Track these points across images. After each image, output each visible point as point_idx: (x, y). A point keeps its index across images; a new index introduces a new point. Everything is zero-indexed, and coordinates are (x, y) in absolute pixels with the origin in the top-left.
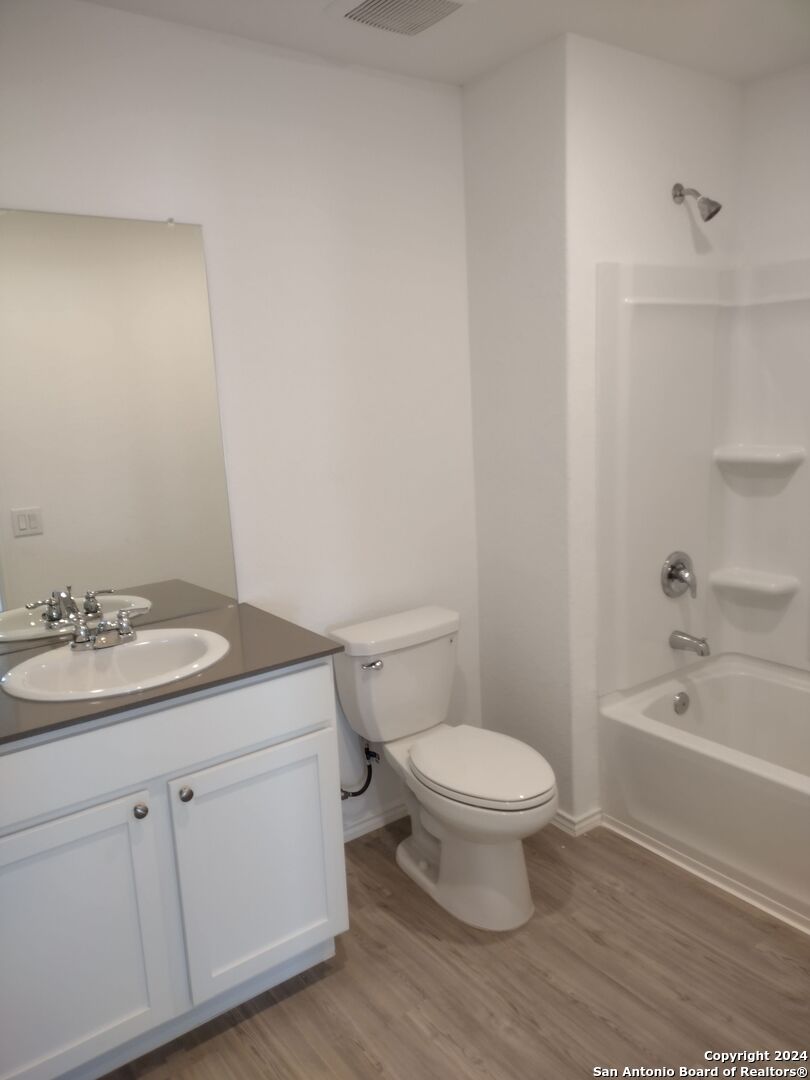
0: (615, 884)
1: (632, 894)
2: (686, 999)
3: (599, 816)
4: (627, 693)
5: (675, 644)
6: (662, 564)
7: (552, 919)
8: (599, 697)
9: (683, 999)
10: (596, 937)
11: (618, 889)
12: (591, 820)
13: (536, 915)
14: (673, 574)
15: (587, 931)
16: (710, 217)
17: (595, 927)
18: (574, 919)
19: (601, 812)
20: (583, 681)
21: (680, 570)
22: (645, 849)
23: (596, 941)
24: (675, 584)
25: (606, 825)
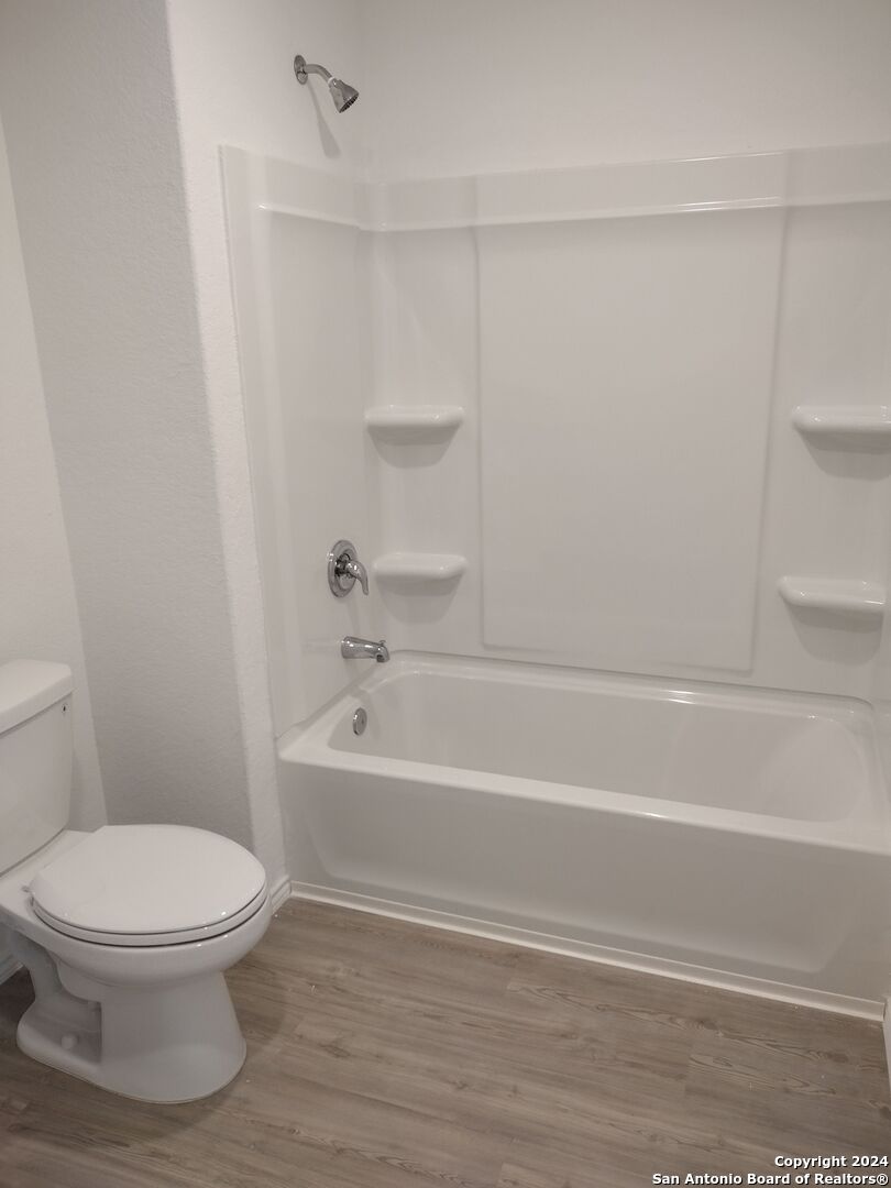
0: (334, 969)
1: (357, 975)
2: (463, 1086)
3: (287, 885)
4: (304, 725)
5: (347, 654)
6: (328, 557)
7: (274, 1048)
8: (275, 739)
9: (461, 1088)
10: (335, 1050)
11: (340, 974)
12: (280, 893)
13: (250, 1051)
14: (341, 569)
15: (322, 1046)
16: (346, 107)
17: (329, 1036)
18: (301, 1037)
19: (288, 881)
20: (256, 723)
21: (346, 562)
22: (354, 910)
23: (338, 1056)
24: (342, 579)
25: (296, 894)
